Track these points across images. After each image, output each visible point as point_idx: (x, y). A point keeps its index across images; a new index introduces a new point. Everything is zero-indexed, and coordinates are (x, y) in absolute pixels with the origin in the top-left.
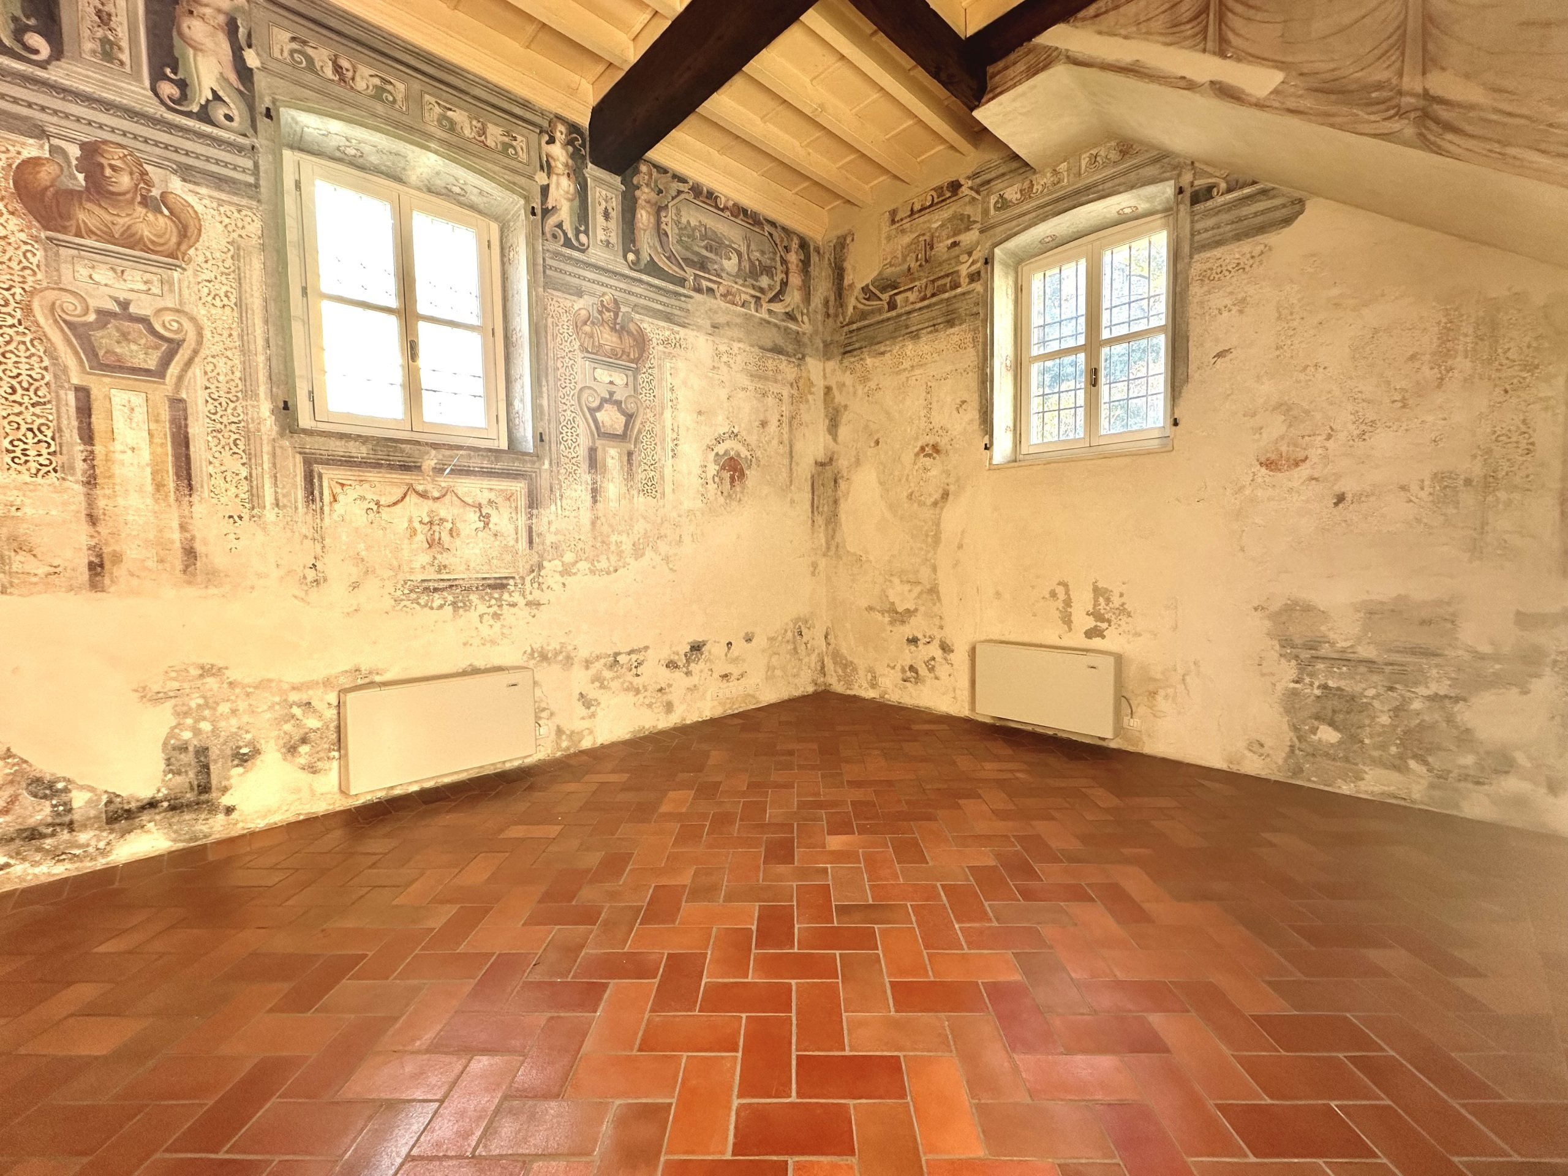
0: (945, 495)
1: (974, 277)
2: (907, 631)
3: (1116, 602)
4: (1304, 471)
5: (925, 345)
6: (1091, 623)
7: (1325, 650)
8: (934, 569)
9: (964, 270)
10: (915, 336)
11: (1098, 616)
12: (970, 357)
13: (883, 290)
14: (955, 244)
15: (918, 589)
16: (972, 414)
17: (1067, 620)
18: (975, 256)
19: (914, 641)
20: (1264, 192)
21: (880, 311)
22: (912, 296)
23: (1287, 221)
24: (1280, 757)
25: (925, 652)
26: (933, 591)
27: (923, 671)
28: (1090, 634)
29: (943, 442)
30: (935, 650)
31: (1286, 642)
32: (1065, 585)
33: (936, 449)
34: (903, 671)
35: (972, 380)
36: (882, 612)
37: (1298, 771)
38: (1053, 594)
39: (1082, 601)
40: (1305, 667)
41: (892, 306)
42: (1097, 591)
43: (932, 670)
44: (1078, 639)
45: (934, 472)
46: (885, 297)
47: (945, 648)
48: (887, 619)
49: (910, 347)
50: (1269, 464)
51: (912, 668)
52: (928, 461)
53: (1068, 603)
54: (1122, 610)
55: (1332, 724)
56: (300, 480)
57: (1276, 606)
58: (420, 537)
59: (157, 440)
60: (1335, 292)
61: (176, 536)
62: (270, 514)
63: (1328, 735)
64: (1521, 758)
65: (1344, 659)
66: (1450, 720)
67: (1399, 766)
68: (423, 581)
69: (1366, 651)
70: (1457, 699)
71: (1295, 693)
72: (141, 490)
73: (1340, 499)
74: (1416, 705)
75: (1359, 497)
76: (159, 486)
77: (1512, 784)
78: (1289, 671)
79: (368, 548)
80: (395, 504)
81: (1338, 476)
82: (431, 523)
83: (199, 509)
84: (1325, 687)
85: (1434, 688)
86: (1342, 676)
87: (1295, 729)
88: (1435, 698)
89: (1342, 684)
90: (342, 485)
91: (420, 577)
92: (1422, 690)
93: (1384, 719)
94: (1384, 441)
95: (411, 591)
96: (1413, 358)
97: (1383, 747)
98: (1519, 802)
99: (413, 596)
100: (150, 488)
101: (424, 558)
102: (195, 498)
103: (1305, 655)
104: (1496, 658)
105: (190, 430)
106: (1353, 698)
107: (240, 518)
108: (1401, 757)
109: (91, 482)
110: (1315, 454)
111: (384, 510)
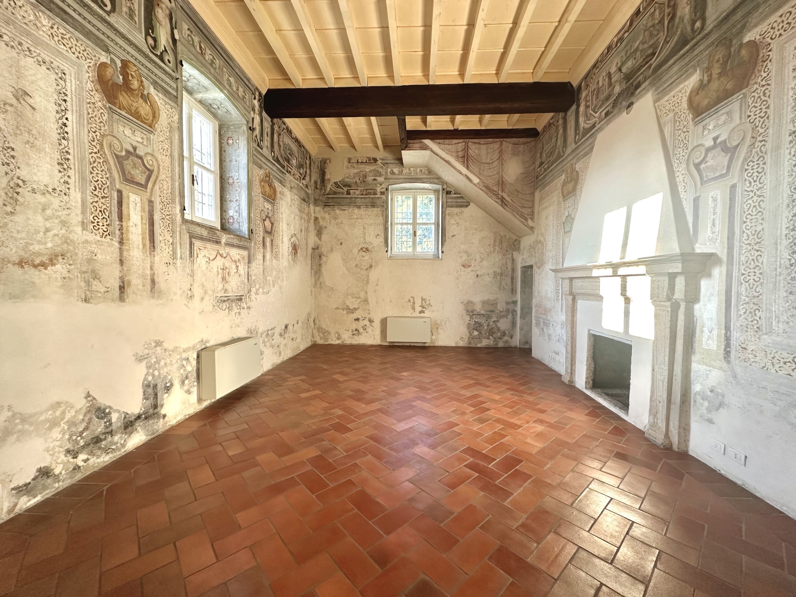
0: (371, 266)
1: (383, 193)
2: (355, 316)
3: (428, 302)
4: (470, 269)
5: (362, 211)
6: (421, 309)
7: (475, 312)
8: (366, 293)
9: (379, 190)
10: (359, 207)
11: (423, 307)
12: (381, 220)
13: (345, 186)
14: (375, 179)
15: (360, 300)
16: (381, 239)
17: (414, 308)
18: (383, 186)
19: (357, 319)
20: (462, 197)
21: (343, 193)
22: (358, 192)
23: (467, 206)
24: (466, 340)
25: (362, 323)
26: (366, 301)
27: (361, 330)
28: (420, 312)
29: (370, 247)
30: (367, 322)
31: (468, 311)
32: (413, 298)
33: (367, 249)
34: (352, 331)
35: (381, 228)
36: (343, 309)
37: (470, 343)
38: (409, 301)
39: (418, 303)
40: (471, 317)
41: (348, 193)
42: (423, 299)
43: (365, 329)
44: (417, 314)
45: (366, 258)
46: (346, 189)
47: (371, 321)
48: (345, 312)
49: (356, 211)
50: (464, 266)
51: (356, 330)
52: (364, 254)
53: (414, 303)
54: (430, 305)
55: (476, 330)
56: (188, 245)
57: (465, 302)
58: (220, 276)
59: (144, 221)
60: (476, 226)
61: (148, 272)
62: (179, 262)
63: (476, 333)
64: (507, 333)
65: (479, 314)
66: (496, 326)
67: (489, 338)
68: (221, 297)
69: (483, 312)
70: (498, 321)
71: (469, 324)
72: (138, 248)
73: (478, 276)
74: (491, 323)
75: (481, 276)
76: (144, 245)
77: (506, 338)
78: (468, 318)
79: (206, 280)
80: (214, 259)
81: (477, 270)
82: (223, 269)
83: (157, 258)
84: (475, 321)
85: (494, 319)
86: (478, 318)
87: (469, 332)
88: (494, 321)
89: (478, 320)
90: (200, 249)
91: (219, 295)
92: (492, 320)
93: (486, 328)
94: (485, 263)
95: (218, 301)
96: (489, 245)
97: (486, 334)
98: (507, 342)
99: (218, 304)
100: (141, 247)
101: (221, 286)
102: (156, 253)
103: (471, 314)
104: (503, 311)
105: (154, 217)
106: (480, 323)
107: (170, 264)
108: (489, 336)
109: (121, 242)
110: (473, 265)
111: (211, 262)
